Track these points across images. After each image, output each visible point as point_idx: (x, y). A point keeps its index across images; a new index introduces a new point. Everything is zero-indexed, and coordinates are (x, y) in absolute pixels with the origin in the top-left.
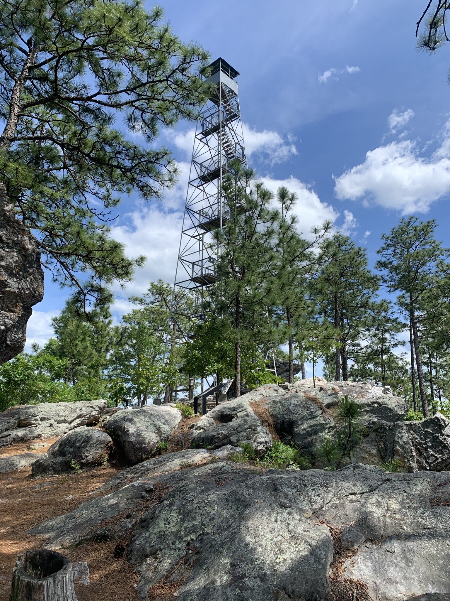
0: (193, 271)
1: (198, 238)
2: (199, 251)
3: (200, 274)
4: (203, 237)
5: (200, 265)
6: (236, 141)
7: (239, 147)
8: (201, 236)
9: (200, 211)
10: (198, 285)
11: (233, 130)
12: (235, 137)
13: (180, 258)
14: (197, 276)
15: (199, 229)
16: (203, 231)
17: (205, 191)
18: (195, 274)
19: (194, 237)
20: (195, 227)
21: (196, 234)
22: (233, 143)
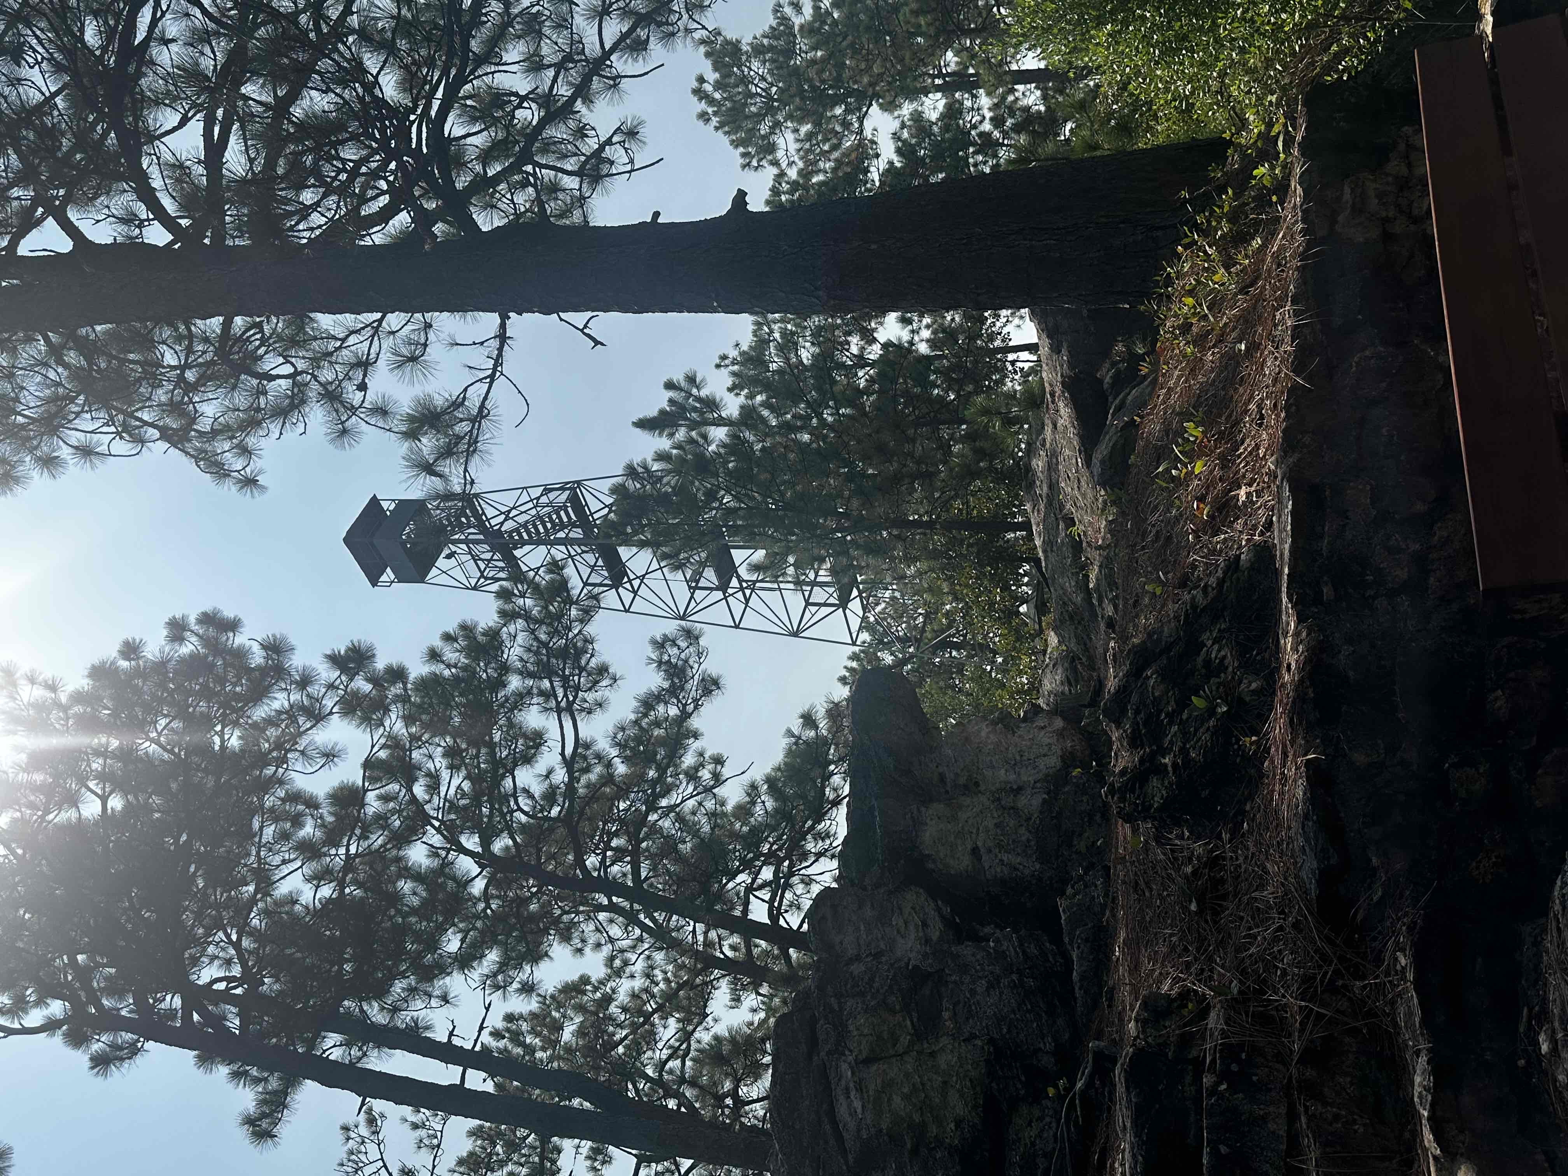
0: (825, 605)
1: (748, 592)
2: (780, 589)
3: (831, 590)
4: (747, 581)
5: (809, 588)
6: (530, 505)
7: (544, 499)
8: (745, 585)
9: (690, 587)
10: (855, 593)
11: (509, 512)
12: (523, 509)
13: (795, 634)
14: (835, 595)
15: (730, 591)
16: (734, 582)
17: (644, 576)
18: (832, 601)
19: (747, 600)
20: (725, 598)
21: (740, 595)
22: (533, 512)
